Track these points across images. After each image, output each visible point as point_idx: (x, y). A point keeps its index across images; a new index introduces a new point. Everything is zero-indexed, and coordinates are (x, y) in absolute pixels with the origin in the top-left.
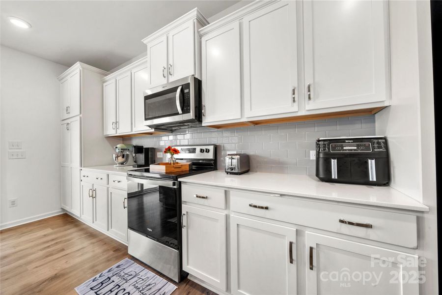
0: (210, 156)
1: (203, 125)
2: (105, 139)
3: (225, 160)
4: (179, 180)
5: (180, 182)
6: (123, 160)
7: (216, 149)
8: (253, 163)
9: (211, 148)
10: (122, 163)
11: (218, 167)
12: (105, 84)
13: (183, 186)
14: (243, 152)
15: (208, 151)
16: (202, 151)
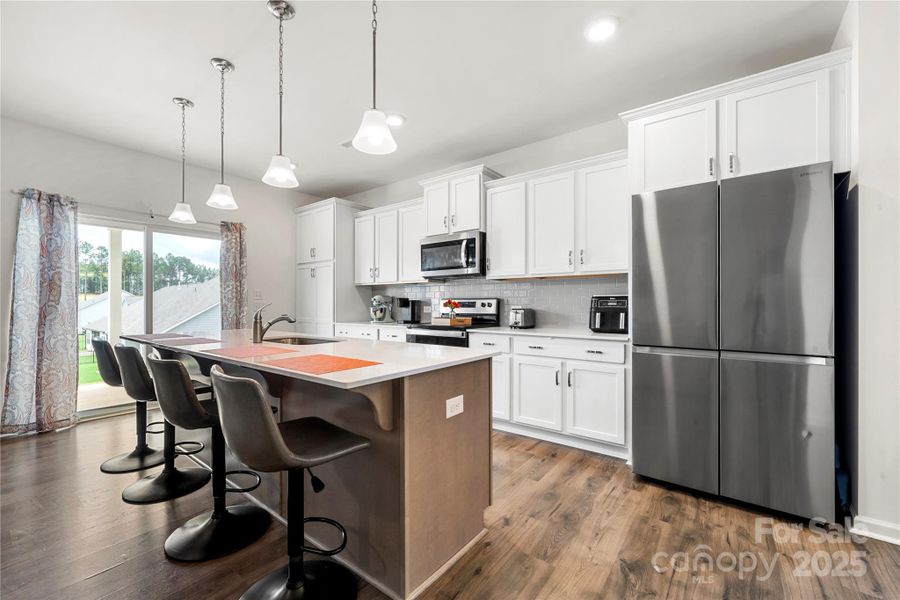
0: (492, 310)
1: (487, 278)
2: (355, 289)
3: (509, 314)
4: (468, 330)
5: (468, 333)
6: (381, 315)
7: (499, 303)
8: (540, 319)
9: (494, 302)
10: (380, 319)
11: (501, 323)
12: (357, 220)
13: (470, 336)
14: (529, 307)
15: (490, 305)
16: (483, 305)
